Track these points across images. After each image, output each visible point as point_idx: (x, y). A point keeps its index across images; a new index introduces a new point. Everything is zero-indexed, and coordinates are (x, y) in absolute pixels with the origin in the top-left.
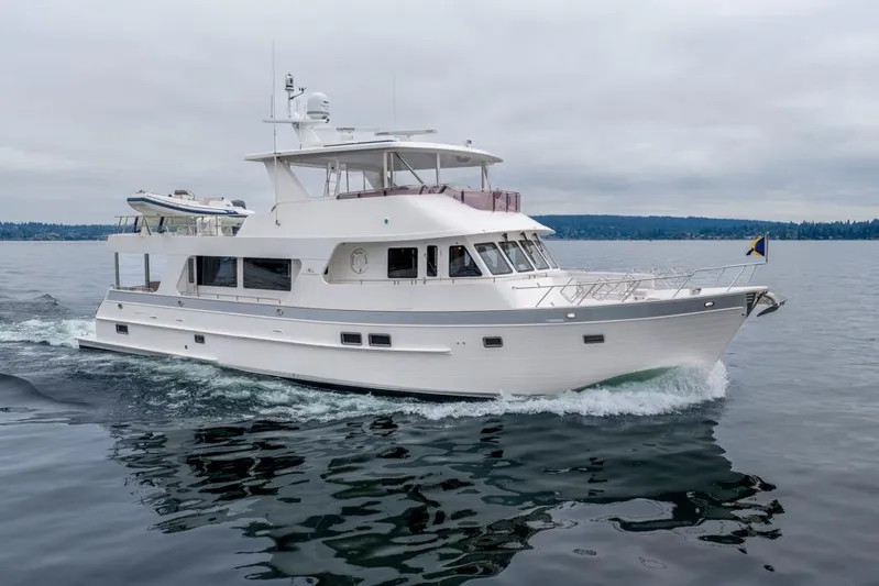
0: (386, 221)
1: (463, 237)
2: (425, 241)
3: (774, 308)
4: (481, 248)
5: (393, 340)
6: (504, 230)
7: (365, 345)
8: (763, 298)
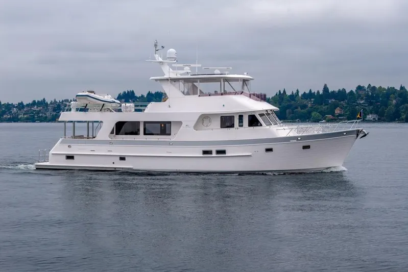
0: (224, 105)
1: (254, 112)
2: (238, 113)
3: (365, 135)
4: (261, 115)
5: (226, 152)
6: (267, 109)
7: (214, 154)
8: (362, 132)
